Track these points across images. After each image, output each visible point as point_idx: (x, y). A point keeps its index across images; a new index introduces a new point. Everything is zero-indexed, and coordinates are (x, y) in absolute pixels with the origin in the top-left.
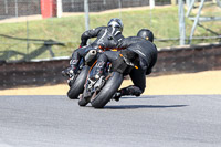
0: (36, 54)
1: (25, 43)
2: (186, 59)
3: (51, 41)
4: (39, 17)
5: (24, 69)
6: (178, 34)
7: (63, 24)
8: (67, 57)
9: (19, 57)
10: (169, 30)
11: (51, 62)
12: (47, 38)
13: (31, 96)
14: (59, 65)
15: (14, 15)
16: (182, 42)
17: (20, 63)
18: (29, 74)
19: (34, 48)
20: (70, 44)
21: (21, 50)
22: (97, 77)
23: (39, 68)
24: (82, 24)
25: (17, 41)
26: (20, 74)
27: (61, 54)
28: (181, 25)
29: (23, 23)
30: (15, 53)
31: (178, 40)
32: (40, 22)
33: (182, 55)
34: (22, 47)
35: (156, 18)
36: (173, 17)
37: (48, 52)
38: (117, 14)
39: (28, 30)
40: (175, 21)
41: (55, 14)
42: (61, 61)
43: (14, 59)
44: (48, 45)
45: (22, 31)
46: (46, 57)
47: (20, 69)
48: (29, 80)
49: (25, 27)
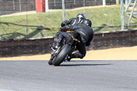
0: (32, 35)
1: (26, 28)
2: (125, 38)
3: (41, 27)
4: (34, 12)
5: (25, 44)
6: (120, 23)
7: (49, 16)
8: (52, 37)
9: (22, 37)
10: (114, 20)
11: (41, 40)
12: (39, 25)
13: (29, 61)
14: (46, 42)
15: (19, 11)
16: (123, 27)
17: (22, 41)
18: (28, 47)
19: (31, 31)
20: (53, 28)
21: (23, 33)
22: (57, 47)
23: (34, 44)
24: (61, 17)
25: (20, 27)
26: (22, 47)
27: (48, 35)
28: (122, 17)
29: (24, 16)
30: (19, 34)
31: (120, 26)
32: (35, 15)
33: (123, 35)
34: (23, 31)
35: (106, 13)
36: (117, 12)
37: (39, 33)
38: (83, 10)
39: (27, 20)
40: (118, 14)
41: (44, 10)
42: (48, 39)
43: (18, 38)
44: (39, 29)
45: (24, 20)
46: (38, 37)
47: (22, 44)
48: (28, 51)
49: (25, 18)
